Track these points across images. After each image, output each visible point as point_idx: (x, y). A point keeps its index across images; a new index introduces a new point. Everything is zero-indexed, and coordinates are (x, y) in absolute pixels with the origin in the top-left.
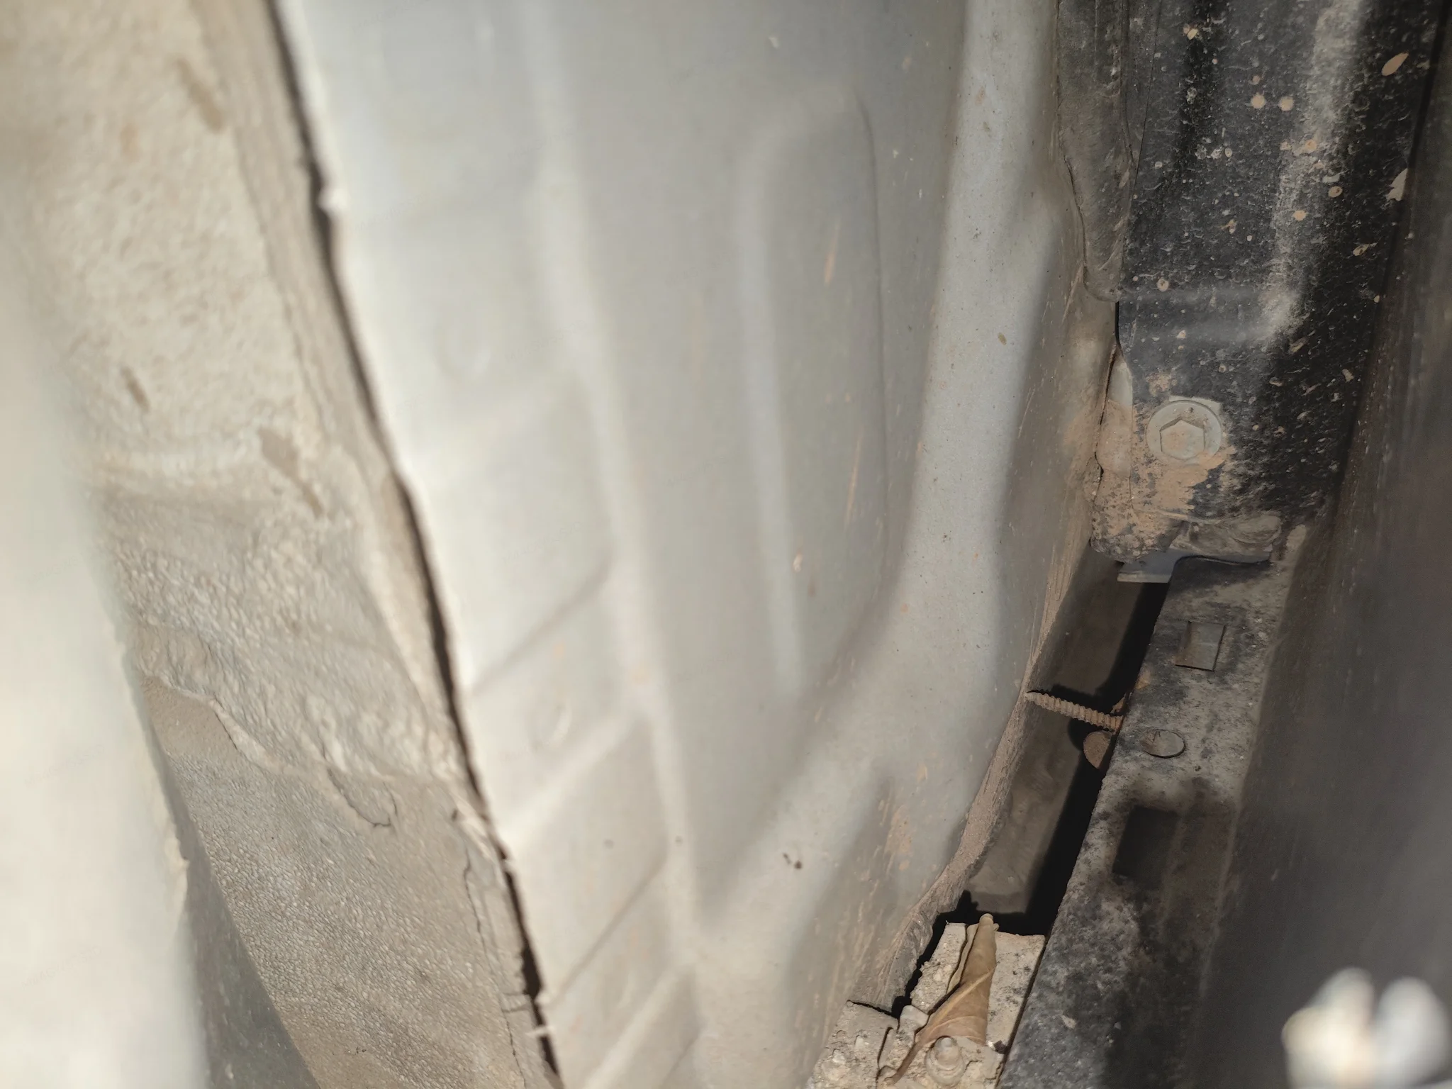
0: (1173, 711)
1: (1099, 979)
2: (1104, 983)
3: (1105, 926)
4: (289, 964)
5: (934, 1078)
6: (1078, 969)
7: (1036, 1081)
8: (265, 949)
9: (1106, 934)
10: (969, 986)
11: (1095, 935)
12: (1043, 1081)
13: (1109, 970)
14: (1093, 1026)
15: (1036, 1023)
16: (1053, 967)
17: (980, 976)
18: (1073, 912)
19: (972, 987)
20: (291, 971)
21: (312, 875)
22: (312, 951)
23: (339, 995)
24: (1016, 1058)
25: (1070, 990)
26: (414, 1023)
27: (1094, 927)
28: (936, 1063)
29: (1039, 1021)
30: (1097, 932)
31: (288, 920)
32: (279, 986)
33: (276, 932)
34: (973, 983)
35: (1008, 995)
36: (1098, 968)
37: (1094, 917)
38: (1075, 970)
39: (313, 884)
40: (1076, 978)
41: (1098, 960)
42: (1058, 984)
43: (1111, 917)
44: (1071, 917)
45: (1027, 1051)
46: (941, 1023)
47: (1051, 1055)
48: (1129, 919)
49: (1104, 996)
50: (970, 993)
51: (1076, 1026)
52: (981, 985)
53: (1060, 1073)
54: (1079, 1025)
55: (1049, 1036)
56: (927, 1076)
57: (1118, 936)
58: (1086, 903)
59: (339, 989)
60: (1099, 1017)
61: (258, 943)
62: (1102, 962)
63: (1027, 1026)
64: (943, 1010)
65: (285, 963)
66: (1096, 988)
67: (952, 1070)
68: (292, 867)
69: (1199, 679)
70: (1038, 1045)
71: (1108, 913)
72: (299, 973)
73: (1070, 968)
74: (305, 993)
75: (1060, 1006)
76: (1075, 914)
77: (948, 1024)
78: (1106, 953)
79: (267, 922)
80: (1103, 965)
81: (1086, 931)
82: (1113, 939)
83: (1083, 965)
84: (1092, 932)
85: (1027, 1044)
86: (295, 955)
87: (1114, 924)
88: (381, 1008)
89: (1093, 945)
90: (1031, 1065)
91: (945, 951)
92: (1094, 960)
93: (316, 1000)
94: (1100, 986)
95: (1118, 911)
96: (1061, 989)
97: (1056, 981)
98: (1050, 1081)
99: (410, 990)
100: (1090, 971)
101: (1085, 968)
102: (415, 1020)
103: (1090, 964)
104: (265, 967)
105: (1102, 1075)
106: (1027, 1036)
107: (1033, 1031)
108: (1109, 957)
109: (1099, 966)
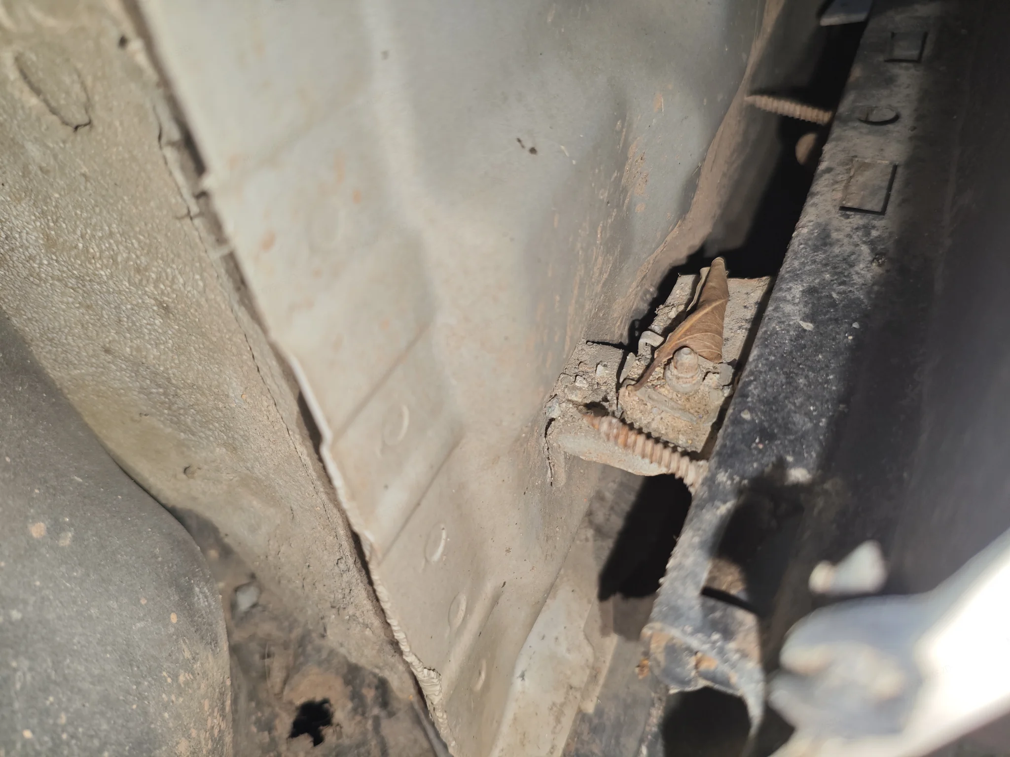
0: (885, 92)
1: (834, 290)
2: (839, 293)
3: (836, 250)
4: (60, 333)
5: (673, 388)
6: (812, 285)
7: (777, 374)
8: (36, 321)
9: (837, 256)
10: (705, 308)
11: (827, 258)
12: (785, 373)
13: (843, 283)
14: (831, 327)
15: (774, 328)
16: (787, 285)
17: (715, 300)
18: (803, 242)
19: (708, 309)
20: (65, 341)
21: (48, 220)
22: (75, 315)
23: (109, 358)
24: (756, 357)
25: (806, 302)
26: (172, 367)
27: (825, 252)
28: (675, 372)
29: (777, 327)
30: (829, 255)
31: (45, 283)
32: (60, 360)
33: (40, 300)
34: (709, 306)
35: (739, 324)
36: (832, 283)
37: (825, 244)
38: (810, 286)
39: (53, 233)
40: (811, 291)
41: (831, 276)
42: (794, 297)
43: (841, 243)
44: (802, 246)
45: (767, 350)
46: (679, 339)
47: (791, 352)
48: (859, 243)
49: (839, 304)
50: (707, 314)
51: (814, 329)
52: (716, 308)
53: (801, 366)
54: (817, 327)
55: (787, 337)
56: (667, 386)
57: (849, 256)
58: (816, 234)
59: (107, 351)
60: (836, 320)
61: (30, 316)
62: (836, 277)
63: (766, 332)
64: (681, 329)
65: (57, 333)
66: (832, 297)
67: (692, 377)
68: (30, 216)
69: (907, 69)
70: (777, 345)
71: (838, 240)
72: (71, 341)
73: (805, 285)
74: (83, 363)
75: (798, 314)
76: (806, 244)
77: (686, 340)
78: (839, 270)
79: (28, 289)
80: (836, 279)
81: (817, 255)
82: (844, 259)
83: (817, 281)
84: (823, 256)
85: (766, 346)
86: (63, 322)
87: (844, 248)
88: (144, 360)
89: (826, 265)
90: (772, 361)
91: (678, 296)
92: (827, 276)
93: (94, 369)
94: (835, 295)
95: (848, 239)
96: (797, 301)
97: (792, 296)
98: (793, 372)
99: (160, 331)
100: (824, 285)
101: (819, 283)
102: (173, 364)
103: (824, 280)
104: (43, 342)
105: (843, 366)
106: (766, 340)
107: (771, 335)
108: (842, 273)
109: (832, 281)
